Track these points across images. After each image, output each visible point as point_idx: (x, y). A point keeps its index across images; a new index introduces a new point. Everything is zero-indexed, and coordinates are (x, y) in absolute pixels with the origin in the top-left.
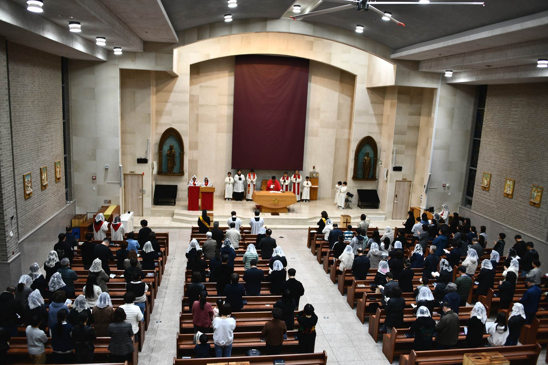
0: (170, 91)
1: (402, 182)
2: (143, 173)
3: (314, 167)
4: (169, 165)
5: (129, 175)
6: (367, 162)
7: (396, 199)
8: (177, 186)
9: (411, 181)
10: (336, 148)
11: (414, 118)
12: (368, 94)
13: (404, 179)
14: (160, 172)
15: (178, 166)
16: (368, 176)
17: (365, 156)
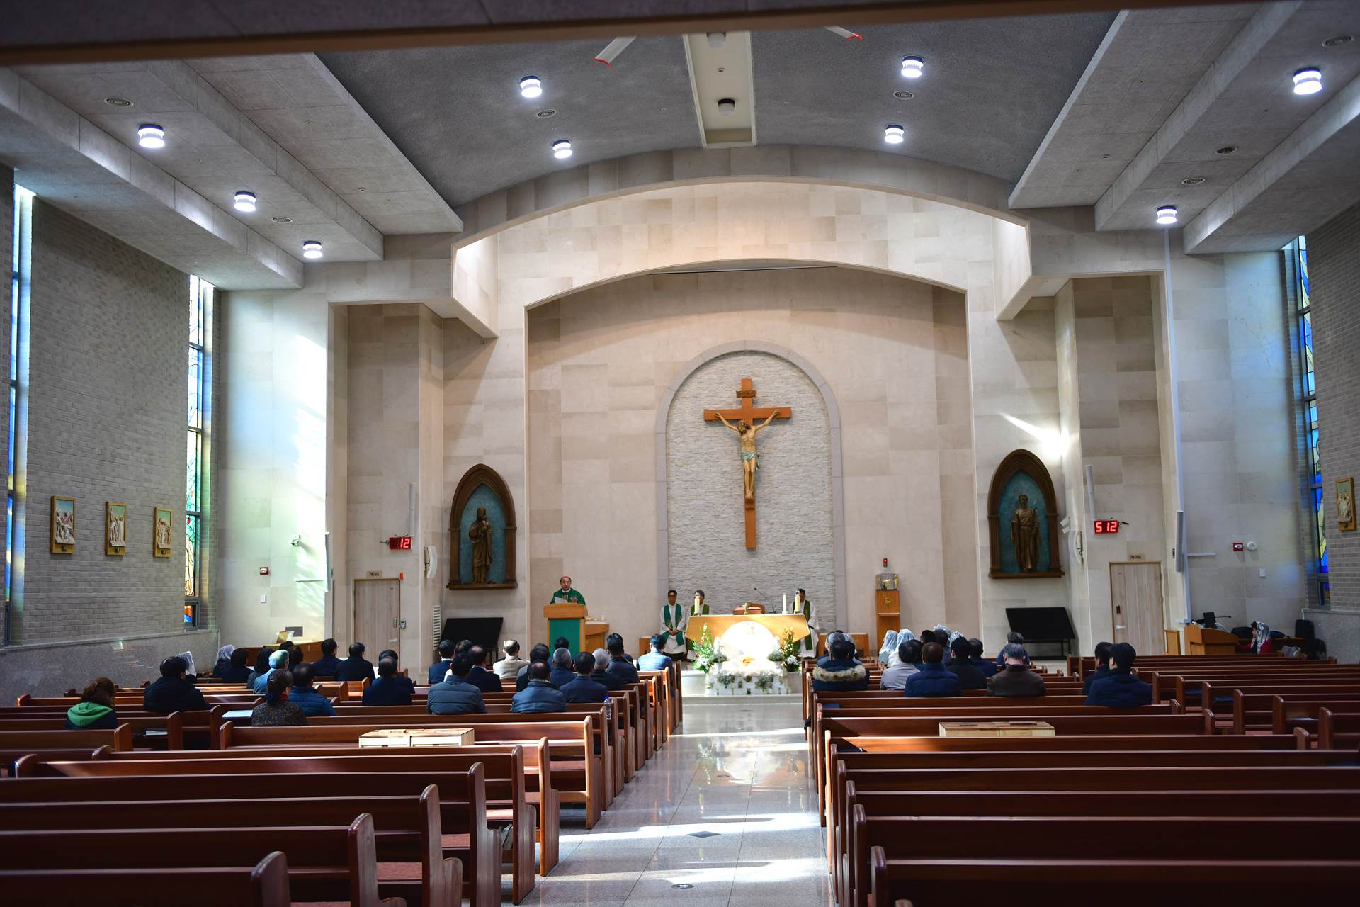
0: (478, 377)
1: (1132, 567)
2: (401, 575)
3: (885, 562)
4: (476, 561)
5: (367, 582)
6: (1024, 521)
7: (1118, 617)
8: (502, 618)
9: (1159, 563)
10: (943, 504)
11: (1134, 376)
12: (1003, 339)
13: (1133, 557)
14: (455, 584)
15: (501, 565)
16: (1034, 564)
17: (1017, 508)
